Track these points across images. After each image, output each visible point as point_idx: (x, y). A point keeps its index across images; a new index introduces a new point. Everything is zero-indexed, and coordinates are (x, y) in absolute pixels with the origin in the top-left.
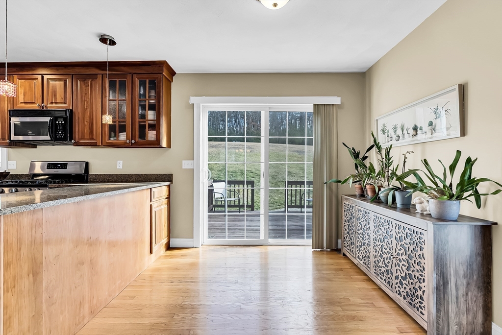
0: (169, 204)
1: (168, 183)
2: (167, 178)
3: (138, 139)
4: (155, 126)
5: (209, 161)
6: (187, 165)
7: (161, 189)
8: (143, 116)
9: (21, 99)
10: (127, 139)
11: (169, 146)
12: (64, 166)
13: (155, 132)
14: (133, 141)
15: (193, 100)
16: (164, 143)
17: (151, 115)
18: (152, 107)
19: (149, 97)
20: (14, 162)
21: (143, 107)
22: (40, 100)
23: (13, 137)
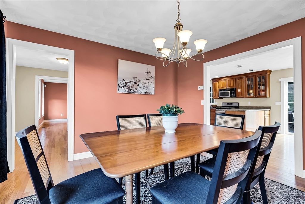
0: (270, 116)
1: (269, 110)
2: (269, 108)
3: (258, 95)
4: (265, 91)
5: (289, 102)
6: (277, 103)
7: (267, 111)
8: (259, 88)
9: (221, 86)
10: (254, 95)
11: (269, 97)
12: (231, 104)
13: (264, 93)
14: (256, 96)
15: (280, 80)
16: (268, 96)
17: (262, 87)
18: (263, 85)
19: (262, 82)
20: (217, 103)
21: (260, 85)
22: (226, 86)
23: (220, 97)
